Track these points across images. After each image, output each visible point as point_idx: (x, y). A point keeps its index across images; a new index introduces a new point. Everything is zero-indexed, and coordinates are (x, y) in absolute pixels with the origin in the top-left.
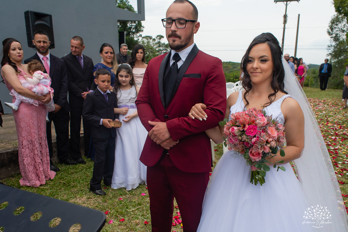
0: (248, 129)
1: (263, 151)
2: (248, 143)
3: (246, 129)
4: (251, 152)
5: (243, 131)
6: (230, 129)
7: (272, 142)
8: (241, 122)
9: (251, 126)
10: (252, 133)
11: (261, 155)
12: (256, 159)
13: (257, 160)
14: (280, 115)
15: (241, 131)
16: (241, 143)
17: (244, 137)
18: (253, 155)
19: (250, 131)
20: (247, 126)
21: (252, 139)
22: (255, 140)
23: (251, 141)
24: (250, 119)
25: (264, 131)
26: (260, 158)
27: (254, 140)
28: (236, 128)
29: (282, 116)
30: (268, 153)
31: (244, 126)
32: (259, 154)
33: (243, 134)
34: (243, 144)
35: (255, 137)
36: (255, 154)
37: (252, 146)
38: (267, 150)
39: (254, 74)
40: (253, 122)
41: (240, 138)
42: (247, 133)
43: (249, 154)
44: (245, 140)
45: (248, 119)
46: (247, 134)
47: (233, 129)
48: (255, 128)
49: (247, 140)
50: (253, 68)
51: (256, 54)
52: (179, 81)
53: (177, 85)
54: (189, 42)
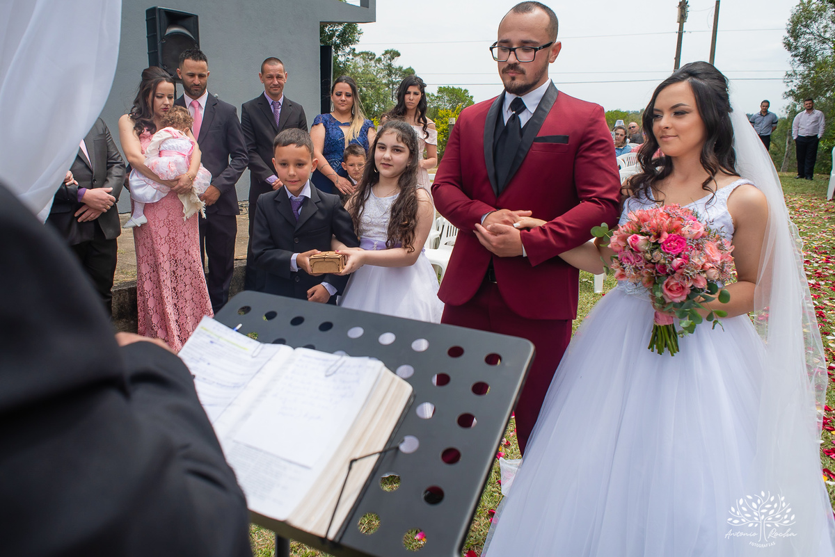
0: (666, 242)
1: (692, 286)
2: (664, 267)
3: (662, 240)
4: (667, 285)
5: (656, 243)
6: (629, 238)
7: (710, 270)
8: (653, 227)
9: (674, 236)
10: (674, 249)
11: (688, 291)
12: (675, 297)
13: (678, 300)
14: (723, 217)
15: (654, 244)
16: (650, 265)
17: (658, 256)
18: (670, 290)
19: (671, 245)
20: (666, 235)
21: (672, 259)
22: (679, 262)
23: (670, 263)
24: (671, 222)
25: (699, 248)
26: (684, 298)
27: (677, 261)
28: (641, 238)
29: (729, 219)
30: (702, 290)
31: (659, 235)
32: (683, 288)
33: (657, 248)
34: (654, 268)
35: (678, 256)
36: (675, 288)
37: (674, 272)
38: (702, 284)
39: (665, 139)
40: (678, 229)
41: (648, 256)
42: (664, 248)
43: (664, 287)
44: (658, 261)
45: (668, 222)
46: (663, 250)
47: (636, 238)
48: (681, 240)
49: (662, 261)
50: (660, 128)
51: (663, 102)
52: (526, 150)
53: (522, 156)
54: (540, 78)
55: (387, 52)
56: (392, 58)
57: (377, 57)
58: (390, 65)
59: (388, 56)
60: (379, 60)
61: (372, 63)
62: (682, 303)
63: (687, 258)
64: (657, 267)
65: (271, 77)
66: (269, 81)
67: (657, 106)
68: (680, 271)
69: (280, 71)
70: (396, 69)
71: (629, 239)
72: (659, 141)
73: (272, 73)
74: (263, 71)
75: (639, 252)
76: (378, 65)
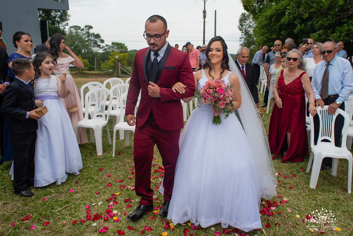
0: (219, 90)
1: (226, 102)
2: (218, 98)
3: (217, 90)
5: (215, 91)
7: (230, 97)
8: (214, 86)
9: (220, 88)
10: (220, 92)
11: (225, 104)
13: (223, 108)
16: (214, 98)
17: (216, 95)
20: (218, 88)
21: (220, 95)
25: (227, 91)
27: (222, 96)
28: (211, 90)
31: (216, 89)
32: (224, 104)
35: (222, 94)
36: (222, 104)
37: (221, 99)
38: (228, 102)
40: (220, 86)
41: (214, 95)
43: (219, 104)
45: (218, 84)
46: (218, 93)
47: (210, 90)
48: (222, 89)
49: (218, 96)
50: (212, 54)
52: (161, 71)
53: (160, 74)
55: (86, 26)
56: (89, 29)
57: (82, 28)
58: (88, 32)
59: (87, 28)
60: (83, 30)
61: (79, 31)
62: (224, 108)
63: (224, 95)
64: (216, 98)
67: (211, 47)
68: (223, 99)
70: (92, 34)
71: (208, 91)
75: (211, 94)
76: (82, 32)
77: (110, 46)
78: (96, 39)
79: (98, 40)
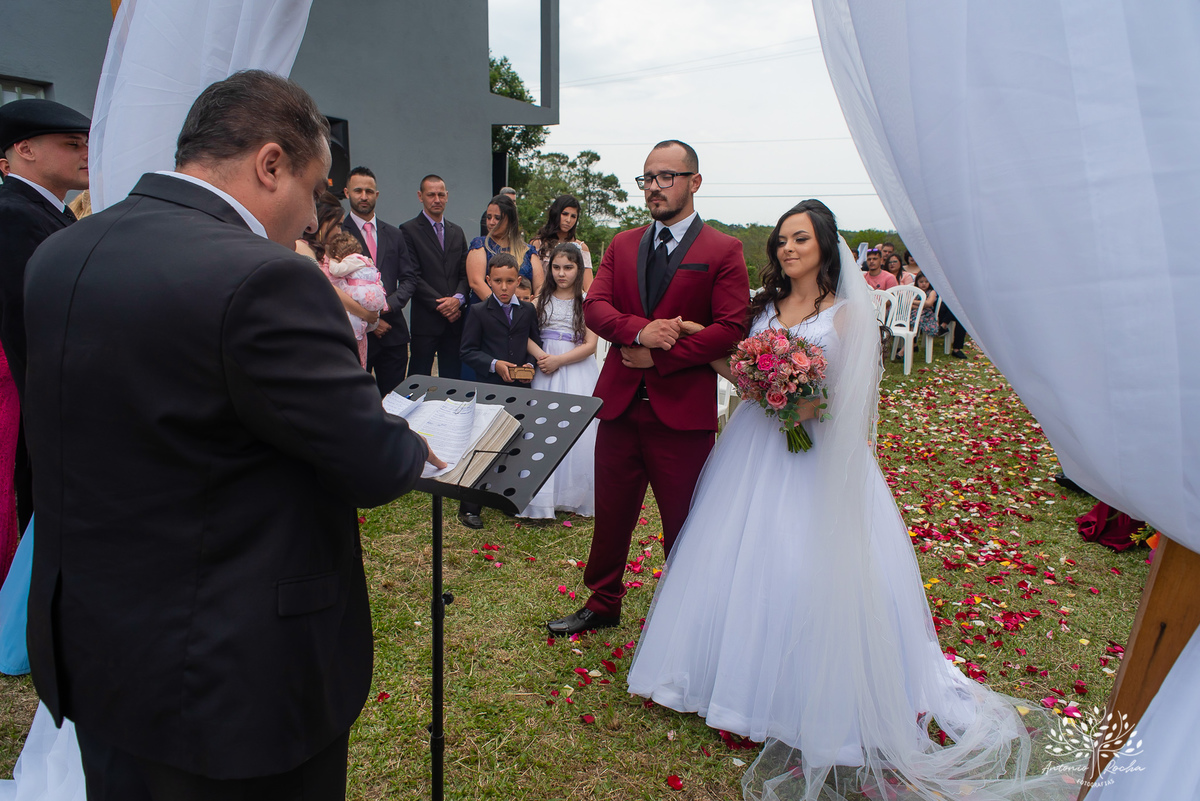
39: (788, 262)
50: (785, 251)
51: (788, 229)
52: (671, 275)
53: (668, 281)
54: (683, 206)
55: (583, 154)
56: (589, 162)
57: (570, 160)
58: (586, 171)
59: (585, 159)
60: (573, 165)
61: (564, 168)
65: (433, 195)
66: (430, 200)
67: (782, 233)
69: (442, 188)
70: (595, 176)
72: (782, 263)
73: (433, 191)
74: (422, 189)
76: (572, 170)
77: (640, 209)
78: (604, 191)
79: (611, 194)
